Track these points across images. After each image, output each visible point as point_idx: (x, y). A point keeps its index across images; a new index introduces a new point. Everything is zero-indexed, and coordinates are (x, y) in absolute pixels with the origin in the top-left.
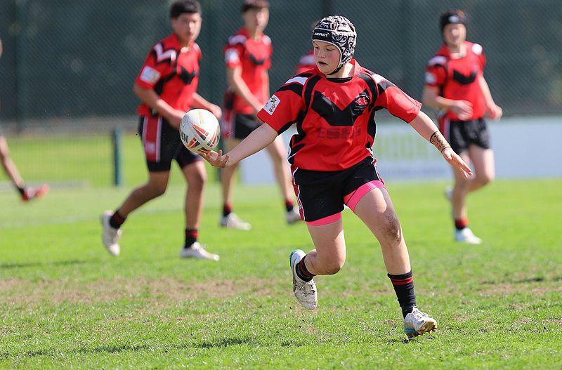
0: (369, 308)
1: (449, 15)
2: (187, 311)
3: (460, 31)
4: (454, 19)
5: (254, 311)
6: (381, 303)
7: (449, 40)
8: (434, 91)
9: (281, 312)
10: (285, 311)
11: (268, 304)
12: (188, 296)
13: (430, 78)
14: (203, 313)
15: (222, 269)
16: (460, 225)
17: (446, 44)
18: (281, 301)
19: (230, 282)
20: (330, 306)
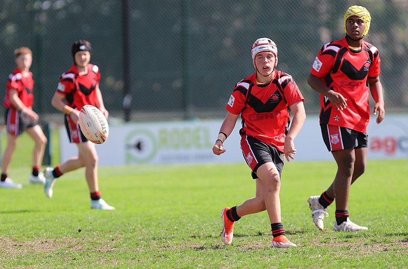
0: (155, 260)
1: (80, 45)
2: (19, 263)
3: (87, 56)
4: (83, 47)
5: (70, 262)
6: (165, 256)
7: (78, 62)
8: (62, 96)
9: (90, 263)
10: (93, 262)
11: (80, 257)
12: (20, 251)
13: (61, 87)
14: (31, 264)
15: (46, 231)
16: (95, 197)
17: (75, 64)
18: (90, 255)
19: (52, 241)
20: (127, 258)
